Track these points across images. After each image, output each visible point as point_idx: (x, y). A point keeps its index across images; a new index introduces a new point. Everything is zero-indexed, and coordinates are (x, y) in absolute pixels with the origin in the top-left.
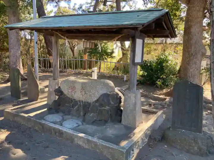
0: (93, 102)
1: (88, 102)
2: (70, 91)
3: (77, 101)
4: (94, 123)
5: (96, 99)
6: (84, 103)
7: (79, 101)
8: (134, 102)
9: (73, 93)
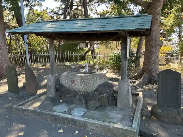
0: (92, 92)
1: (87, 92)
2: (70, 84)
3: (77, 92)
4: (96, 109)
5: (94, 89)
6: (84, 93)
7: (79, 91)
8: (127, 88)
9: (73, 86)
